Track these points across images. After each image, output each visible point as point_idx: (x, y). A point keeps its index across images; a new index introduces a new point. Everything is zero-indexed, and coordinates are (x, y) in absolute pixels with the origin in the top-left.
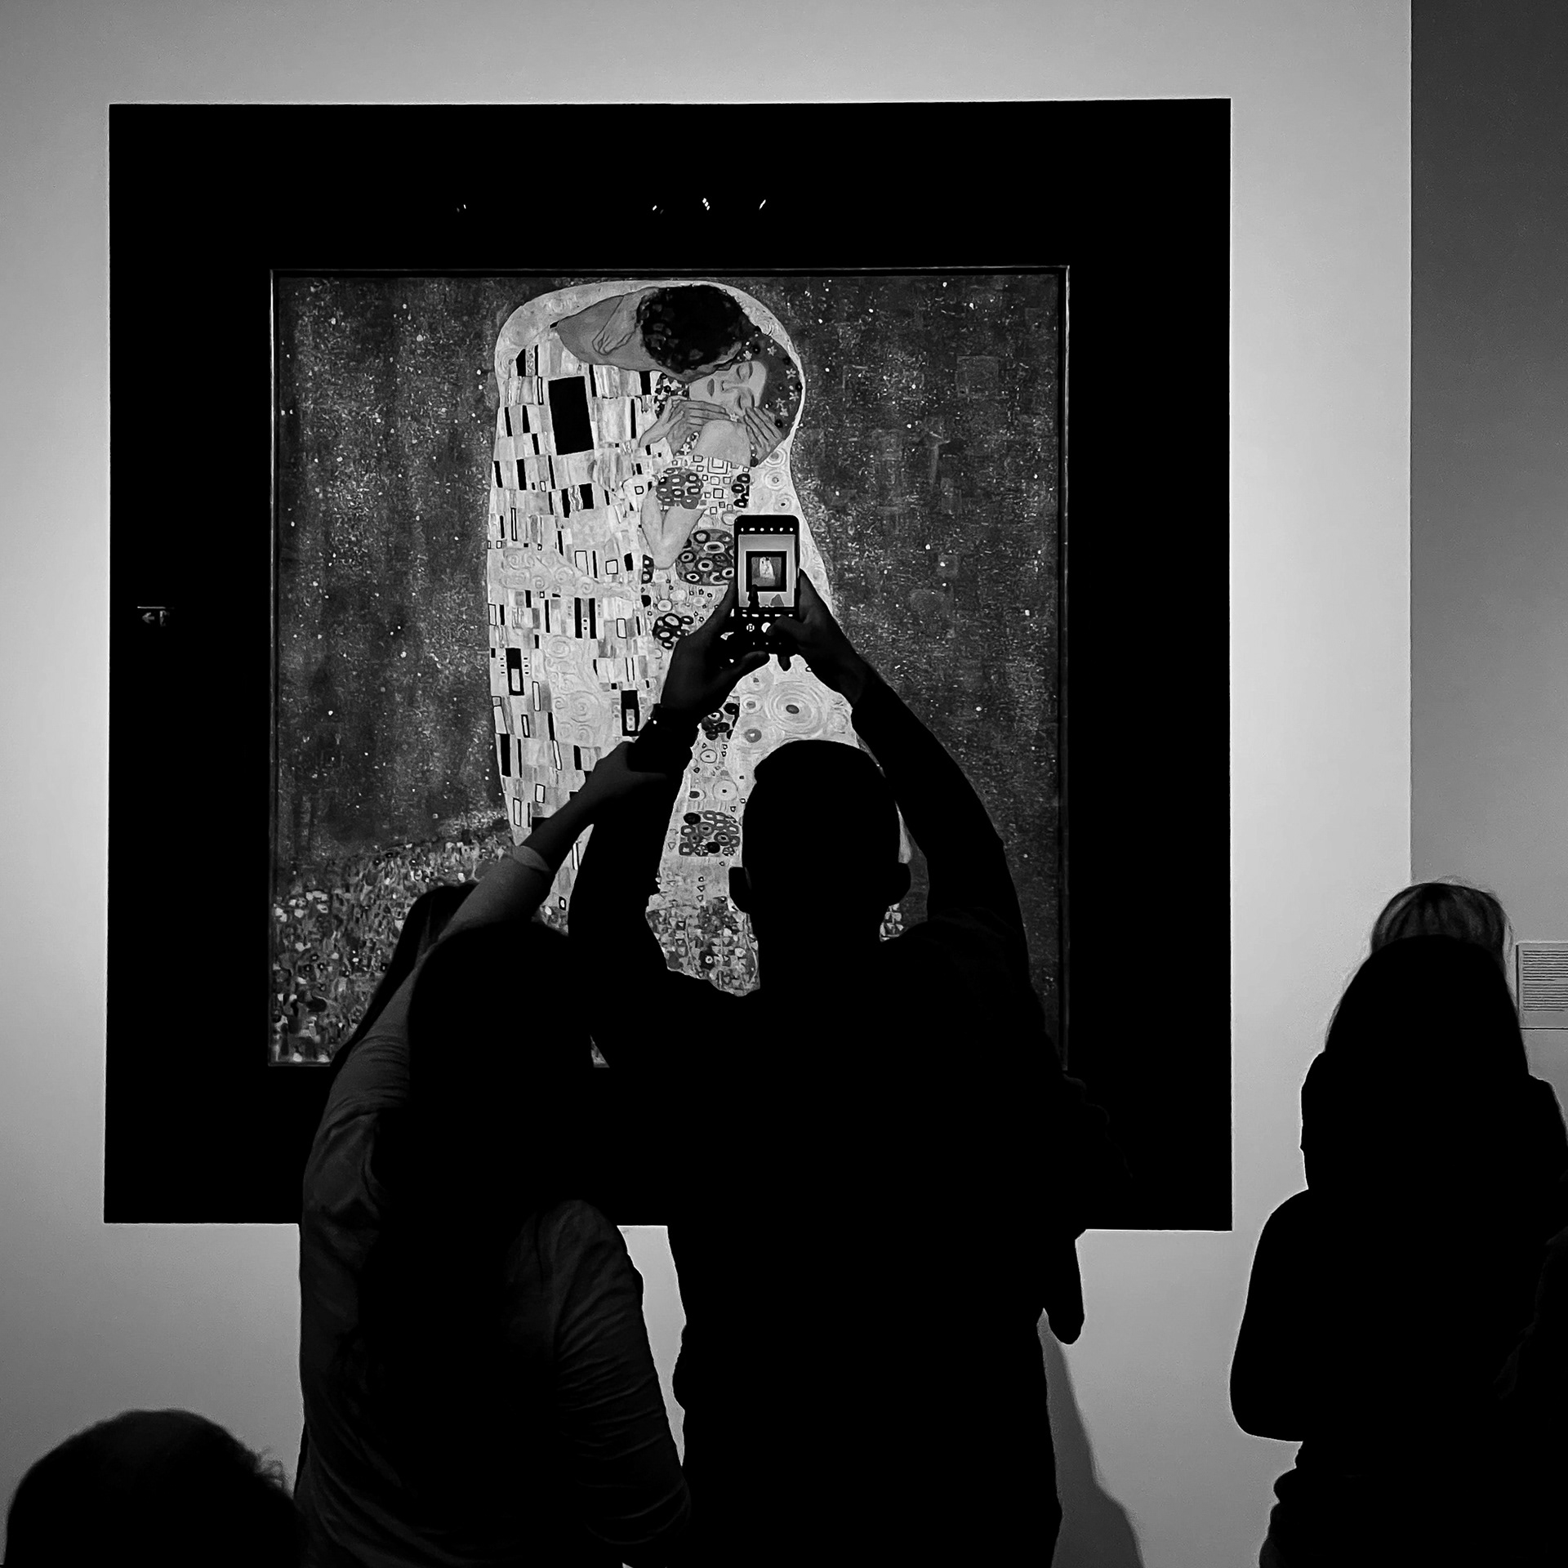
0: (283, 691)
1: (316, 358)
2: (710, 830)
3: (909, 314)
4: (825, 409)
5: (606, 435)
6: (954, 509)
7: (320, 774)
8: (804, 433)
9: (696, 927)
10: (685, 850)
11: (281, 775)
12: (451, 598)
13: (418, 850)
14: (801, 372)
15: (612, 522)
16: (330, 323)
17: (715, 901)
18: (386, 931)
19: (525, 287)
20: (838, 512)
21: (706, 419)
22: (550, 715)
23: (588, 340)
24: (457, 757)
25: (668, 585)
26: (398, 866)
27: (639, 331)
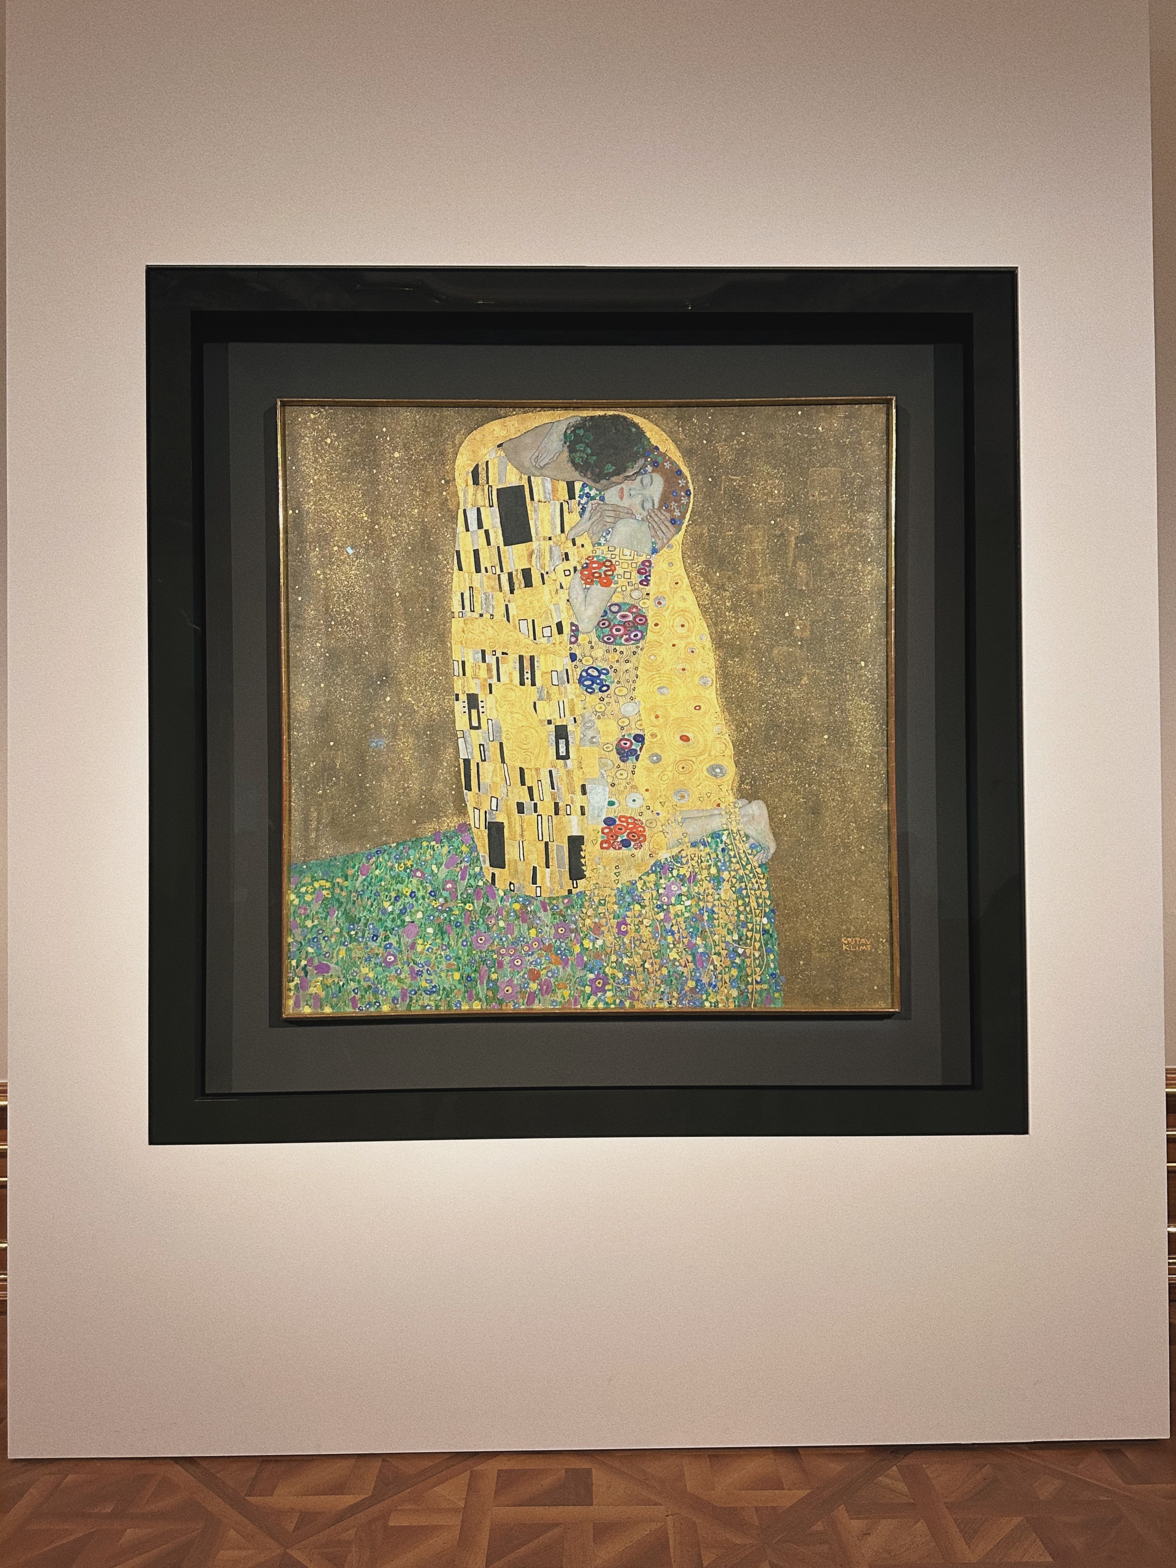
0: (295, 727)
1: (316, 469)
2: (623, 831)
3: (772, 436)
4: (708, 510)
5: (542, 531)
6: (807, 584)
7: (324, 790)
8: (693, 528)
9: (615, 903)
10: (605, 845)
11: (293, 791)
12: (424, 656)
13: (401, 848)
14: (690, 481)
15: (547, 597)
16: (326, 443)
17: (628, 884)
18: (377, 909)
19: (478, 414)
20: (718, 589)
21: (618, 518)
22: (501, 744)
23: (527, 457)
24: (432, 776)
25: (590, 645)
26: (385, 860)
27: (566, 449)
